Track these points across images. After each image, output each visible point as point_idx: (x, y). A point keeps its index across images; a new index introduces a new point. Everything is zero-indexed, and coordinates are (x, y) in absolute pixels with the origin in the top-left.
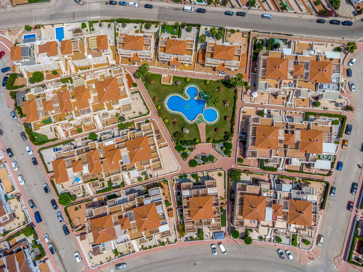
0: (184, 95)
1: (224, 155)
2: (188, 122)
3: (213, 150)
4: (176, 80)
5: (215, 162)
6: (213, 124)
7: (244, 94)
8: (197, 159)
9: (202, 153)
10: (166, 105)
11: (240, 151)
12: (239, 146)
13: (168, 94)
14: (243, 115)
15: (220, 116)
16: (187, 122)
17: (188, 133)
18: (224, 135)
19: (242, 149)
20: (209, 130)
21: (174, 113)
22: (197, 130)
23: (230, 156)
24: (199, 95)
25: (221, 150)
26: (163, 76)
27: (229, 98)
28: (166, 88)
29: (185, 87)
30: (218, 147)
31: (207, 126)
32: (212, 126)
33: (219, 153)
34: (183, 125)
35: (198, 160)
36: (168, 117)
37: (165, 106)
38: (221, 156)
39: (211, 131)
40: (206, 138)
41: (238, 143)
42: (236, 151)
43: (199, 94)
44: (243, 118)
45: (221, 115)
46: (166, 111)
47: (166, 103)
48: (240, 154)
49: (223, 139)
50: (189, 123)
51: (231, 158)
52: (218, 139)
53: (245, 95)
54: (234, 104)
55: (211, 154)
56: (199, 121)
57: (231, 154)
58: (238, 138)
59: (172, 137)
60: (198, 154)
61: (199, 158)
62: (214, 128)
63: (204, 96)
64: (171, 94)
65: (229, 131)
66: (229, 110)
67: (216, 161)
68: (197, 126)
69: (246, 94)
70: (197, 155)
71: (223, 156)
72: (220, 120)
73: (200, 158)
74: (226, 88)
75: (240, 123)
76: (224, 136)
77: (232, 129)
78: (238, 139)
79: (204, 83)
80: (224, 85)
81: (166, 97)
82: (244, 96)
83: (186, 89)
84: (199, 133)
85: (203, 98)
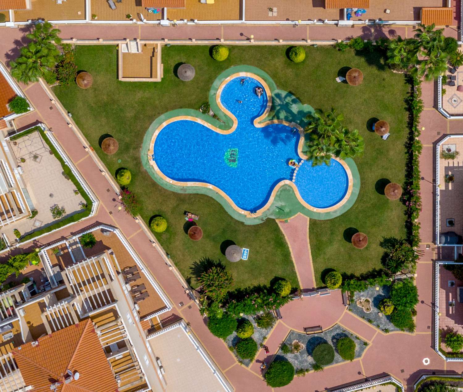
0: (214, 116)
1: (391, 326)
2: (241, 220)
3: (346, 311)
4: (177, 59)
5: (359, 356)
6: (338, 214)
7: (444, 82)
8: (292, 352)
9: (305, 329)
10: (153, 163)
11: (448, 304)
12: (442, 287)
13: (151, 119)
14: (447, 169)
15: (358, 181)
16: (236, 217)
17: (245, 258)
18: (382, 251)
19: (454, 297)
20: (324, 239)
21: (183, 189)
22: (280, 243)
23: (411, 328)
24: (273, 108)
25: (376, 310)
26: (123, 49)
27: (386, 108)
28: (140, 95)
29: (216, 83)
30: (363, 299)
31: (314, 224)
32: (333, 222)
33: (370, 321)
34: (224, 231)
35: (296, 358)
36: (164, 208)
37: (145, 168)
38: (378, 331)
39: (330, 242)
40: (316, 271)
41: (438, 275)
42: (434, 304)
43: (270, 104)
44: (448, 179)
45: (362, 179)
46: (154, 185)
47: (151, 153)
48: (448, 315)
49: (379, 266)
50: (247, 223)
51: (416, 333)
52: (361, 269)
53: (446, 87)
54: (407, 131)
55: (339, 327)
56: (280, 209)
57: (414, 318)
58: (435, 257)
59: (188, 281)
60: (292, 333)
61: (297, 347)
62: (342, 230)
63: (289, 112)
64: (162, 116)
65: (398, 234)
66: (391, 153)
67: (362, 350)
68: (277, 229)
69: (451, 84)
70: (289, 339)
71: (386, 331)
72: (361, 197)
73: (303, 346)
74: (374, 70)
75: (438, 198)
76: (381, 254)
77: (409, 226)
78: (434, 262)
79: (284, 58)
80: (363, 60)
81: (147, 129)
82: (444, 91)
83: (220, 92)
84: (287, 256)
85: (286, 119)
